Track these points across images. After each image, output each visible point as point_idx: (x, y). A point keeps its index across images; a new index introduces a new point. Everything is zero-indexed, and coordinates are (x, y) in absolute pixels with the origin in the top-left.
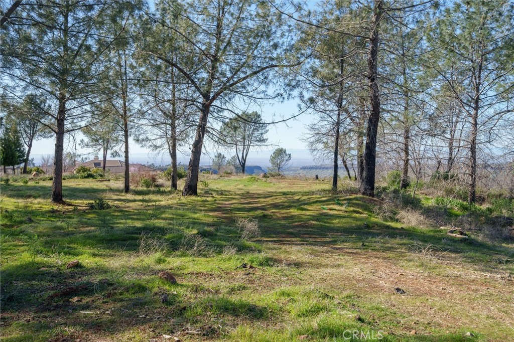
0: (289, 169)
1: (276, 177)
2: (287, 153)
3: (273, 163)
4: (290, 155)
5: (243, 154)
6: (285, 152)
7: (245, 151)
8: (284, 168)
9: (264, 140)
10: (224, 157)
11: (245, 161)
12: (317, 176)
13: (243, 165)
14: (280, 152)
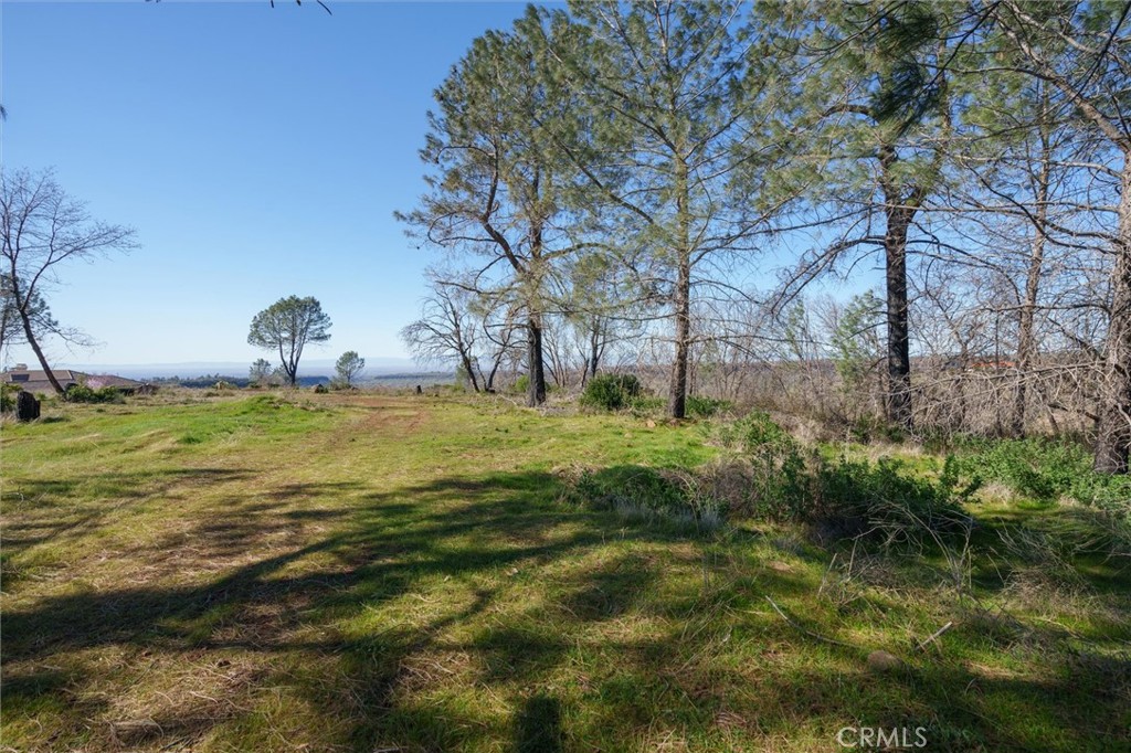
0: (362, 379)
1: (343, 391)
2: (360, 357)
3: (340, 370)
4: (363, 360)
5: (292, 357)
6: (356, 355)
7: (295, 354)
8: (356, 377)
9: (325, 338)
10: (268, 364)
11: (295, 368)
12: (419, 387)
13: (293, 374)
14: (350, 357)
